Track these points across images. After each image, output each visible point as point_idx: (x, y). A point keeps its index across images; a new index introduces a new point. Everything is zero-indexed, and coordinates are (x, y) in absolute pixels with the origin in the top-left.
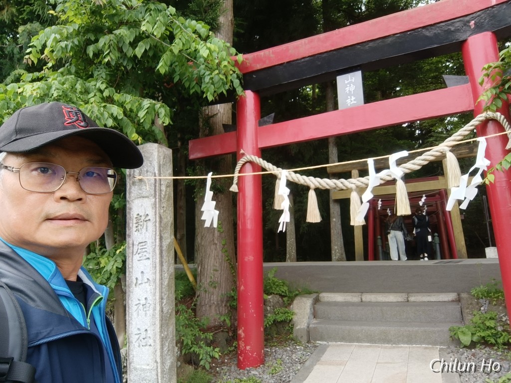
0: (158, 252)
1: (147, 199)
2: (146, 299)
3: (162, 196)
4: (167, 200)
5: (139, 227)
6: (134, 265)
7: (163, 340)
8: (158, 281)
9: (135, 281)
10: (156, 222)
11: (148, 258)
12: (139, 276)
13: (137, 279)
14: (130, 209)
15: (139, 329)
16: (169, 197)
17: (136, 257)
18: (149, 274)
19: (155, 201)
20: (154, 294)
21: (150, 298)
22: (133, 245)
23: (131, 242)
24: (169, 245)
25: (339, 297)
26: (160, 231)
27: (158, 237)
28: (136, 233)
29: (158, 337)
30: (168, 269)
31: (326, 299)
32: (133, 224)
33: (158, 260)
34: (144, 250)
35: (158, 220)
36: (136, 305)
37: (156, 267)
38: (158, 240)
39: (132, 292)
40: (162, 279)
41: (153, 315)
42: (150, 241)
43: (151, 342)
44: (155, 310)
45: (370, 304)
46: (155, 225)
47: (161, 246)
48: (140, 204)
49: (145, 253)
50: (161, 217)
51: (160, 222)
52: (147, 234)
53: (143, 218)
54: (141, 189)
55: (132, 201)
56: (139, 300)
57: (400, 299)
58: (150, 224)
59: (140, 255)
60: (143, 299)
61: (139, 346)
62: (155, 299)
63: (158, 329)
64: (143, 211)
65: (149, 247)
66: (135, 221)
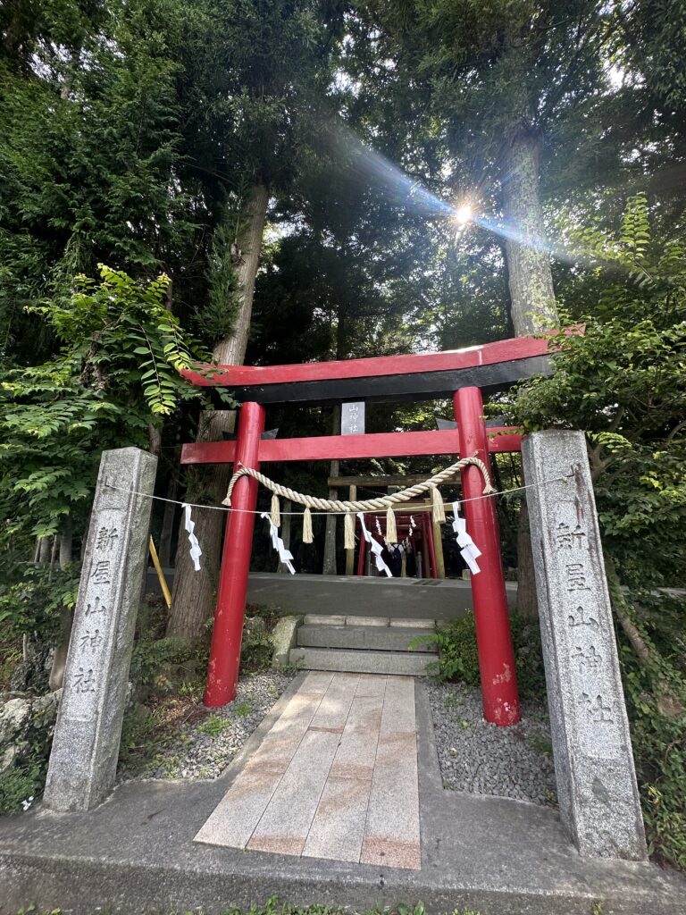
0: (120, 575)
1: (117, 511)
2: (97, 631)
3: (137, 509)
4: (143, 514)
5: (103, 544)
6: (89, 588)
7: (110, 684)
8: (115, 610)
9: (86, 609)
10: (124, 539)
11: (108, 582)
12: (93, 603)
13: (89, 606)
14: (95, 521)
15: (81, 669)
16: (146, 511)
17: (93, 579)
18: (105, 602)
19: (127, 515)
20: (109, 626)
21: (102, 630)
22: (91, 564)
23: (89, 560)
24: (137, 567)
25: (324, 620)
26: (128, 551)
27: (123, 558)
28: (97, 551)
29: (105, 679)
30: (131, 595)
31: (310, 622)
32: (95, 539)
33: (119, 585)
34: (104, 572)
35: (127, 536)
36: (83, 638)
37: (115, 593)
38: (123, 561)
39: (80, 622)
40: (121, 607)
41: (103, 652)
42: (112, 562)
43: (94, 686)
44: (105, 646)
45: (353, 628)
46: (123, 543)
47: (126, 568)
48: (108, 517)
49: (105, 576)
50: (131, 534)
51: (130, 539)
52: (111, 553)
53: (109, 533)
54: (111, 499)
55: (99, 512)
56: (88, 632)
58: (116, 541)
59: (98, 577)
60: (94, 631)
61: (78, 692)
62: (108, 633)
63: (105, 671)
64: (111, 524)
65: (111, 569)
66: (98, 536)
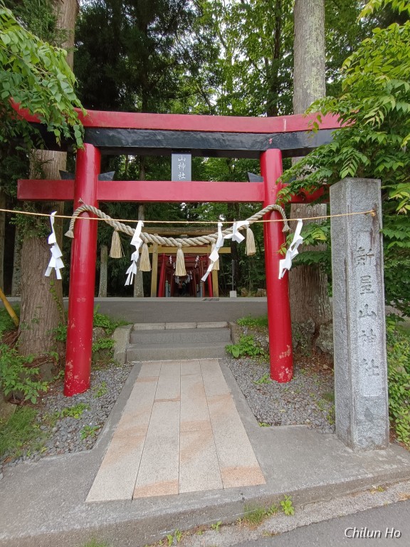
25: (148, 327)
31: (139, 329)
45: (171, 330)
57: (191, 327)
